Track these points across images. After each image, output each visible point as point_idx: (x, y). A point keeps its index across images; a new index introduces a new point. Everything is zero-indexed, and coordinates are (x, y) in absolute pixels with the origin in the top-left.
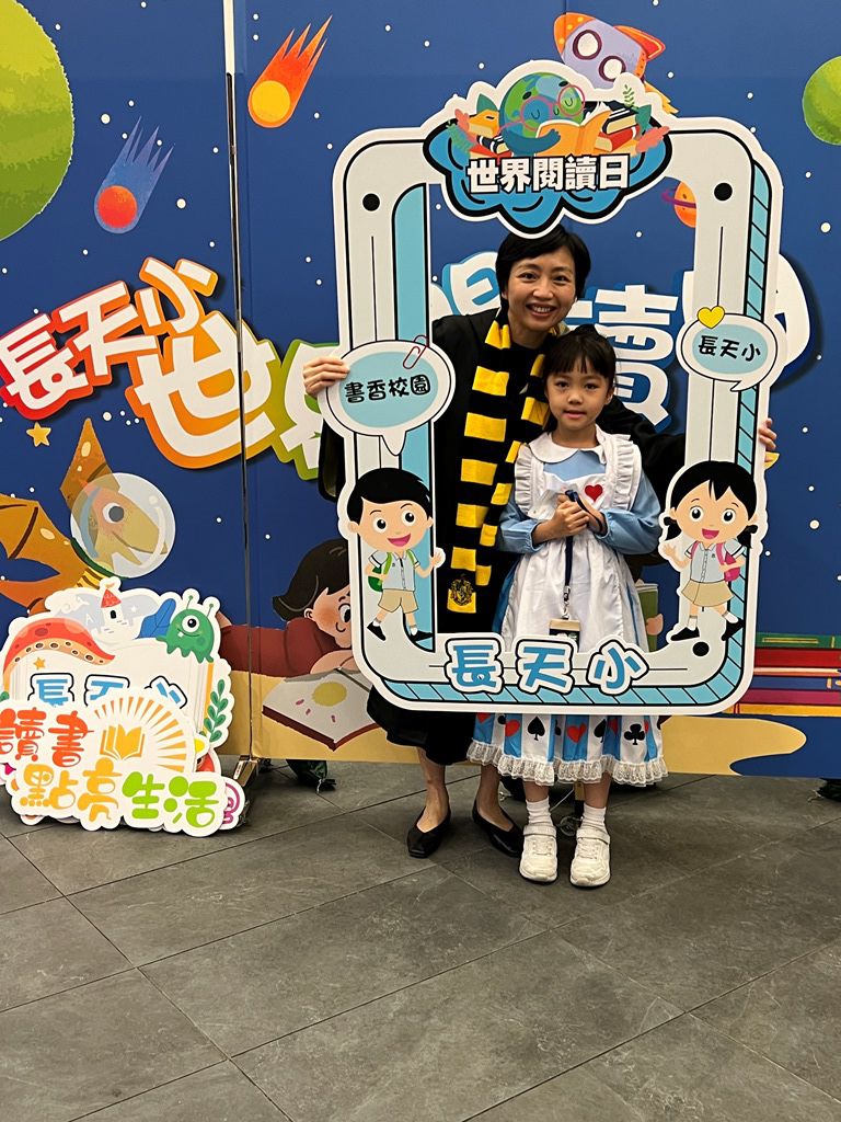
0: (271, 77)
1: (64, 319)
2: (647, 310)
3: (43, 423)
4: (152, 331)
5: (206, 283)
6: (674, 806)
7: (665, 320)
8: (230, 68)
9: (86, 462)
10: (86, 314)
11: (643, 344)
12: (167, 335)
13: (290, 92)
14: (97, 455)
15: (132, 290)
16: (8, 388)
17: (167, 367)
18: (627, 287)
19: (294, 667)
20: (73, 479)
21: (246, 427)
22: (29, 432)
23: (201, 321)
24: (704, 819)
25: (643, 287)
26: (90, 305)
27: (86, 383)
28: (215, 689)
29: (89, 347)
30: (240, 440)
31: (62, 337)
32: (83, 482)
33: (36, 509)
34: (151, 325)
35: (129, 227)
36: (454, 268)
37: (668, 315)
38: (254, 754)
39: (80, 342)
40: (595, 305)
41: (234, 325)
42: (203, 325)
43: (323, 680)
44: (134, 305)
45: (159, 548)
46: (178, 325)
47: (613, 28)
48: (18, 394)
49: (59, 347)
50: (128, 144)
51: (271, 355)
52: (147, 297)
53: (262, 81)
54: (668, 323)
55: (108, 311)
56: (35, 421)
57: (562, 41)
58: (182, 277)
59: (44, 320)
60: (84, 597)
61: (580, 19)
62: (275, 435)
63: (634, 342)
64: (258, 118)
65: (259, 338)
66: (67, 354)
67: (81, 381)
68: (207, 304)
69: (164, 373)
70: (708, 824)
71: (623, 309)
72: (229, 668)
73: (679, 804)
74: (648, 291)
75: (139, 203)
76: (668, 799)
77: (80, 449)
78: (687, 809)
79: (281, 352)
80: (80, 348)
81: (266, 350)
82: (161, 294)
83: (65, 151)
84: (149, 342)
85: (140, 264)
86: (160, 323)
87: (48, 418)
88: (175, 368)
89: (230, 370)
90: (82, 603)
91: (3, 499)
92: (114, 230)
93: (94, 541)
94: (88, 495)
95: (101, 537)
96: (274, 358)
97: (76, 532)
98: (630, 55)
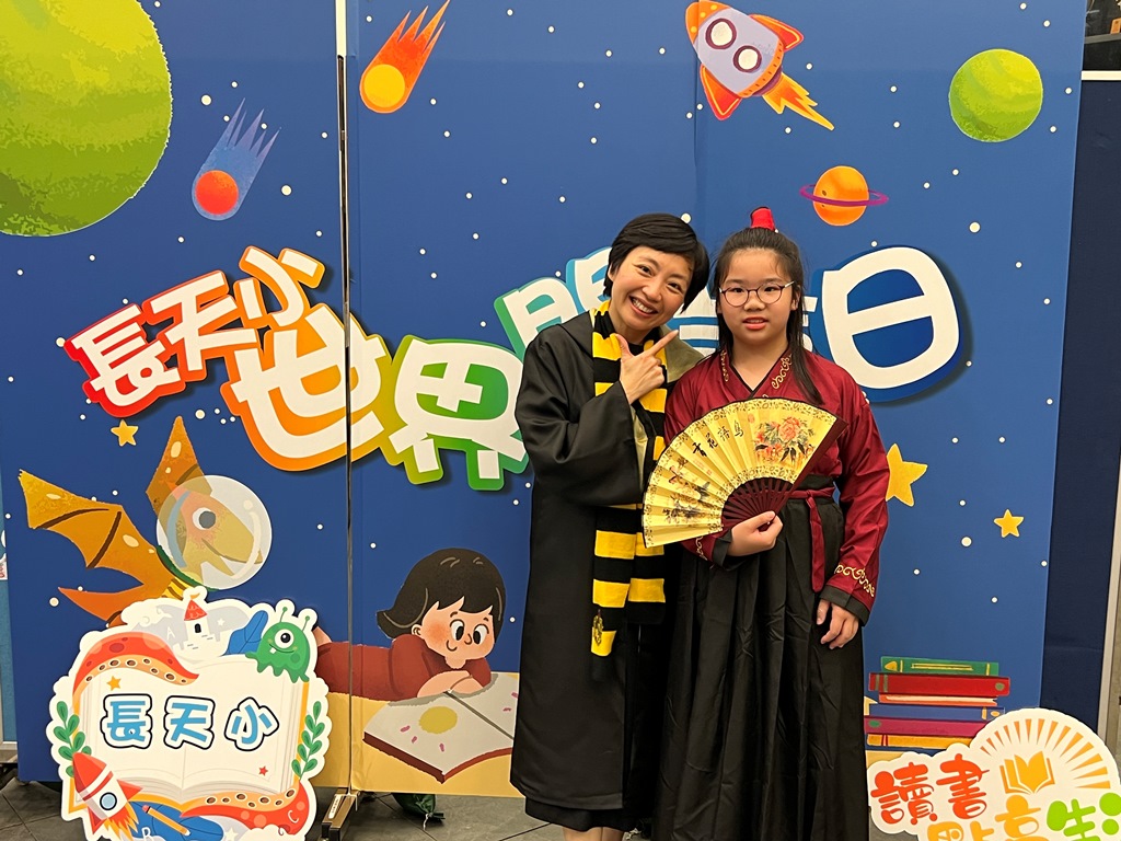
0: (386, 60)
1: (155, 311)
3: (130, 421)
4: (251, 324)
5: (311, 274)
8: (342, 50)
9: (175, 463)
10: (180, 304)
12: (268, 328)
13: (405, 77)
14: (187, 456)
15: (230, 281)
16: (93, 383)
17: (267, 362)
19: (398, 689)
20: (160, 482)
21: (352, 427)
22: (112, 430)
23: (305, 314)
26: (184, 296)
27: (178, 379)
28: (310, 712)
29: (183, 339)
30: (345, 440)
31: (153, 329)
32: (169, 484)
33: (119, 514)
34: (250, 318)
35: (230, 214)
36: (578, 263)
38: (354, 787)
39: (173, 335)
41: (341, 318)
42: (307, 318)
43: (431, 705)
44: (233, 296)
45: (254, 557)
46: (280, 318)
47: (748, 17)
48: (103, 390)
49: (150, 340)
50: (231, 127)
51: (382, 352)
52: (247, 288)
53: (375, 64)
55: (203, 302)
56: (120, 419)
57: (694, 29)
58: (287, 268)
59: (134, 311)
60: (165, 608)
61: (714, 7)
62: (384, 436)
64: (371, 104)
65: (368, 333)
66: (158, 347)
67: (173, 376)
68: (312, 297)
69: (264, 368)
72: (327, 688)
75: (241, 188)
77: (170, 449)
79: (392, 348)
80: (173, 342)
81: (376, 345)
82: (261, 283)
83: (162, 132)
84: (249, 335)
85: (241, 252)
86: (260, 315)
87: (134, 415)
88: (276, 363)
89: (336, 366)
90: (163, 615)
91: (81, 502)
92: (212, 217)
93: (182, 550)
94: (177, 499)
95: (189, 544)
96: (384, 354)
97: (162, 539)
98: (767, 46)
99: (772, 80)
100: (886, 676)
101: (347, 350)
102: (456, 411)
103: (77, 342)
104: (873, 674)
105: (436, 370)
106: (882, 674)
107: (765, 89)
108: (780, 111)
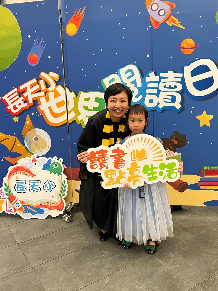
0: (71, 23)
1: (21, 89)
2: (174, 78)
3: (17, 116)
4: (43, 91)
5: (56, 78)
6: (188, 215)
7: (180, 80)
9: (28, 126)
10: (26, 87)
11: (174, 87)
12: (47, 92)
13: (76, 26)
14: (30, 124)
15: (38, 80)
16: (8, 107)
17: (47, 100)
18: (168, 72)
20: (25, 131)
21: (68, 115)
22: (13, 119)
23: (56, 87)
24: (196, 218)
25: (173, 71)
26: (27, 85)
27: (27, 105)
28: (63, 182)
29: (27, 96)
30: (67, 118)
31: (21, 93)
32: (27, 131)
33: (16, 139)
34: (43, 89)
35: (36, 64)
36: (121, 70)
37: (180, 79)
38: (74, 202)
39: (25, 95)
40: (160, 77)
41: (64, 88)
42: (56, 89)
44: (38, 84)
45: (47, 148)
46: (50, 89)
47: (161, 2)
48: (10, 109)
49: (20, 96)
50: (36, 42)
52: (42, 82)
53: (69, 24)
54: (180, 81)
55: (32, 86)
56: (15, 116)
57: (148, 6)
58: (50, 76)
59: (16, 90)
62: (76, 117)
63: (171, 87)
64: (68, 34)
65: (71, 91)
66: (22, 98)
67: (26, 105)
68: (57, 83)
69: (47, 102)
70: (198, 220)
71: (167, 78)
73: (189, 214)
74: (175, 72)
75: (39, 58)
76: (186, 213)
77: (26, 123)
78: (192, 215)
79: (77, 95)
80: (25, 96)
81: (73, 94)
82: (45, 81)
83: (20, 45)
84: (42, 94)
85: (40, 73)
86: (45, 89)
88: (49, 100)
89: (64, 100)
90: (27, 161)
91: (7, 137)
92: (32, 65)
93: (31, 147)
94: (29, 135)
95: (32, 145)
96: (75, 96)
97: (26, 144)
98: (166, 9)
99: (168, 17)
100: (204, 171)
101: (66, 96)
102: (93, 109)
103: (4, 98)
104: (201, 170)
105: (87, 100)
106: (203, 170)
107: (167, 20)
108: (171, 25)
